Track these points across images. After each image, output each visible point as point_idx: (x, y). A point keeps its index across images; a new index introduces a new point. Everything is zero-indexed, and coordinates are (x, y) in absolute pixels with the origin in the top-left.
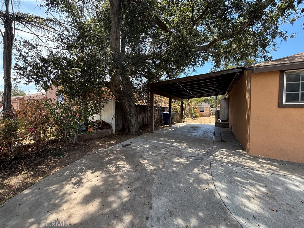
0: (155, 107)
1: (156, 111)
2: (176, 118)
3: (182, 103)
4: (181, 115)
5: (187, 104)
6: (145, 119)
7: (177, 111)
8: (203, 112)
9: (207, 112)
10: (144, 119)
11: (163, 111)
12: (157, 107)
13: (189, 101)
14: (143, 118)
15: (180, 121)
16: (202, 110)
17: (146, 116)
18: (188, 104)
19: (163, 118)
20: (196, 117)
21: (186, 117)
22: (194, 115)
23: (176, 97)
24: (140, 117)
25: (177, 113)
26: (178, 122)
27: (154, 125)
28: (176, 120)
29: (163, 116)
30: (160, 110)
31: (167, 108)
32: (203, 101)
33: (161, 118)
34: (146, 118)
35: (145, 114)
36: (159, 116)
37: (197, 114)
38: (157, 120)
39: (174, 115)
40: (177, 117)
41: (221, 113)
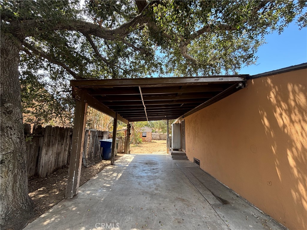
0: (87, 131)
1: (90, 138)
4: (127, 142)
6: (64, 156)
9: (149, 136)
10: (62, 156)
11: (100, 138)
12: (91, 131)
13: (134, 125)
14: (58, 154)
15: (125, 151)
16: (144, 135)
17: (68, 149)
18: (133, 128)
19: (100, 148)
20: (140, 143)
23: (123, 117)
24: (50, 152)
25: (120, 140)
26: (122, 153)
27: (82, 165)
28: (119, 151)
29: (99, 146)
30: (96, 136)
31: (106, 132)
32: (146, 125)
33: (96, 149)
34: (67, 153)
35: (63, 146)
36: (93, 146)
38: (90, 154)
39: (117, 143)
40: (121, 145)
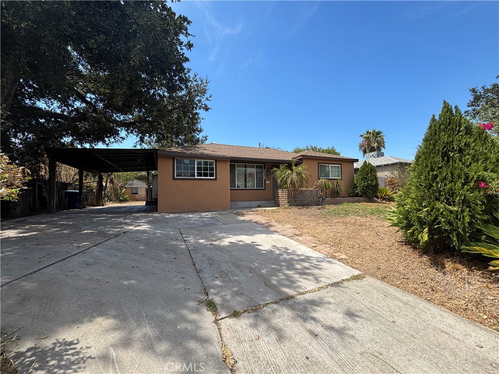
2: (89, 201)
3: (101, 179)
4: (99, 196)
5: (109, 180)
7: (92, 190)
8: (137, 194)
9: (142, 193)
11: (65, 189)
13: (113, 177)
15: (97, 204)
16: (134, 191)
18: (112, 182)
19: (65, 199)
21: (107, 200)
22: (121, 198)
26: (94, 206)
31: (70, 184)
37: (126, 196)
39: (86, 195)
40: (92, 198)
41: (153, 191)
